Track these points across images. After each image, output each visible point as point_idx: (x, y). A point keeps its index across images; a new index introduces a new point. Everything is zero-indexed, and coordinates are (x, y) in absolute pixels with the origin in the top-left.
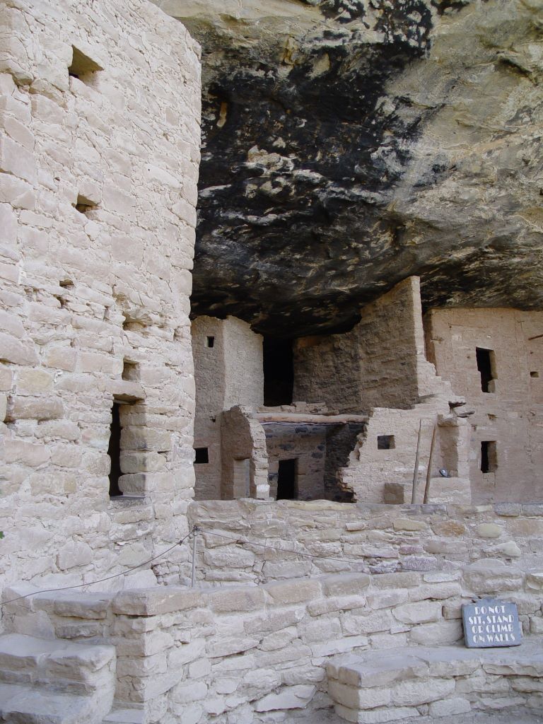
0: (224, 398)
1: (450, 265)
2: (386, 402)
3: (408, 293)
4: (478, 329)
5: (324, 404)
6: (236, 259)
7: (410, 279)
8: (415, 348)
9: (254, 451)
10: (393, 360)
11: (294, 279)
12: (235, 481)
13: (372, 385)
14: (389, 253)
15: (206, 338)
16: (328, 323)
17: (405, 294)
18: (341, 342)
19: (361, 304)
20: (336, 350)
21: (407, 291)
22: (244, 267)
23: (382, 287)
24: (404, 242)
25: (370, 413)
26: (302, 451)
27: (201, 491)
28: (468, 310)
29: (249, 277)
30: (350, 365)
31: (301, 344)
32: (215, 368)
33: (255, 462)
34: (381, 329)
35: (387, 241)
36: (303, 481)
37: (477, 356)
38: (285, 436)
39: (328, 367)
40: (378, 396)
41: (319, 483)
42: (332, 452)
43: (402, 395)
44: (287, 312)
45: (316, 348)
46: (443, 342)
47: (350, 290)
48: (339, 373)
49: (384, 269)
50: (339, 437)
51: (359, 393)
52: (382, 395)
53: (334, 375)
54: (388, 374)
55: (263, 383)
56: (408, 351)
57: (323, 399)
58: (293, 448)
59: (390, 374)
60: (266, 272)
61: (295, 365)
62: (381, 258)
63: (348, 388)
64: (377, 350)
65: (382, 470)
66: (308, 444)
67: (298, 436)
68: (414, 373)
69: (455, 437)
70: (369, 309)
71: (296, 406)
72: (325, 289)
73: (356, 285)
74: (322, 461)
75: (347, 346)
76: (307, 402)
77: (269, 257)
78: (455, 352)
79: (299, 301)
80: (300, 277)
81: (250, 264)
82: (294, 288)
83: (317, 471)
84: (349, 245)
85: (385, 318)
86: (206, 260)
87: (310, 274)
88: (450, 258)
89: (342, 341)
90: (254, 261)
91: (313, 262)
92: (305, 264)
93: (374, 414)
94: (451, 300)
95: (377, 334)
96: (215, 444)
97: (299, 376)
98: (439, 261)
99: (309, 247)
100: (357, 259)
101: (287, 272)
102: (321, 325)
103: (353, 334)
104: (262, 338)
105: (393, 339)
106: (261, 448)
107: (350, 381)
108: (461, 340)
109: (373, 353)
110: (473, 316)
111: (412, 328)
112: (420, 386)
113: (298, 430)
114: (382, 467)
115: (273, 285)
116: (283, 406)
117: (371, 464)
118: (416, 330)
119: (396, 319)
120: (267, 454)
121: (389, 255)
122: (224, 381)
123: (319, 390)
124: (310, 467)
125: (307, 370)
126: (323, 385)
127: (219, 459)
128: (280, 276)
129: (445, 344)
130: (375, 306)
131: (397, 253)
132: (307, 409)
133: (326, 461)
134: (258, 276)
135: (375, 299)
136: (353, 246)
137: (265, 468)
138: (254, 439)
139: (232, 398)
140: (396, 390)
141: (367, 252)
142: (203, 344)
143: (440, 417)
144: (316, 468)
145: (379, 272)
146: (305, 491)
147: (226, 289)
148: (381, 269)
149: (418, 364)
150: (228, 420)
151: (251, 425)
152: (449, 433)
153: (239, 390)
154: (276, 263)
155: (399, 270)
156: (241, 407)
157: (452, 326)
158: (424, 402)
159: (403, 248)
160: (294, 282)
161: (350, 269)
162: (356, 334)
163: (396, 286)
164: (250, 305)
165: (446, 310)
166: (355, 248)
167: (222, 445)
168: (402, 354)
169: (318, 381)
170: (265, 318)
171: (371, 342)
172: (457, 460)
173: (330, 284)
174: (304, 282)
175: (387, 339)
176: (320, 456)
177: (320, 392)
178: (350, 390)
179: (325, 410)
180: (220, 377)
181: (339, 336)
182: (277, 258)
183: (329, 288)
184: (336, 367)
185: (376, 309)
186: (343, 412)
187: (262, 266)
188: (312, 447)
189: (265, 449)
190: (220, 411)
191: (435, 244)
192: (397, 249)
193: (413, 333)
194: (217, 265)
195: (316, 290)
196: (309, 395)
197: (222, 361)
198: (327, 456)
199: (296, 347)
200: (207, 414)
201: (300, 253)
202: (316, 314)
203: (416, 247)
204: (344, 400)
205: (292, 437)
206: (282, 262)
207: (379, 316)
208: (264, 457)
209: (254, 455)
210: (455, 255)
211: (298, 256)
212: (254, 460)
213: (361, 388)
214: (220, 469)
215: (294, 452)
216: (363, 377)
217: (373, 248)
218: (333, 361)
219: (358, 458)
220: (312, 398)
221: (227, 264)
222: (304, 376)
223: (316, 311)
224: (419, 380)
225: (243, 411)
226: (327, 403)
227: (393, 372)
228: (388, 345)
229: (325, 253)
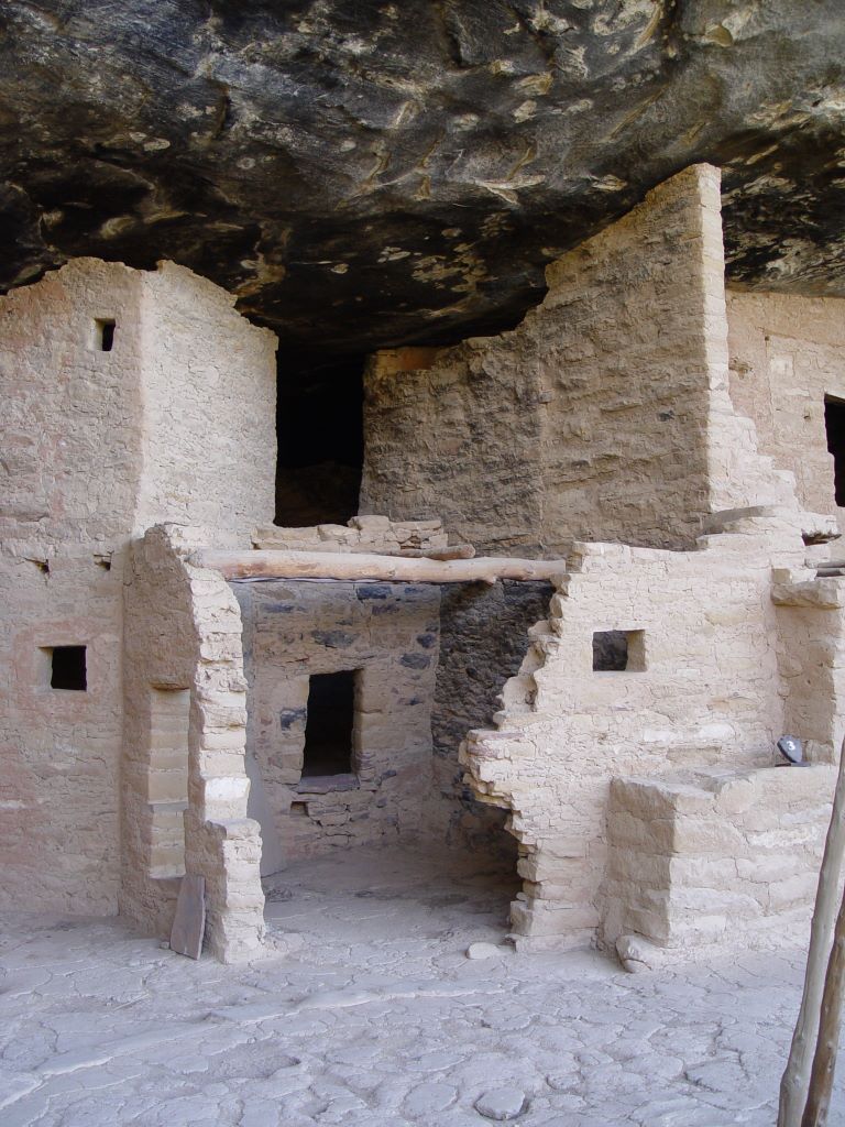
0: (134, 499)
1: (809, 139)
2: (610, 525)
3: (687, 211)
4: (829, 348)
5: (437, 523)
6: (139, 32)
7: (693, 173)
8: (705, 369)
9: (201, 669)
10: (636, 406)
11: (344, 134)
12: (154, 753)
13: (571, 474)
14: (647, 65)
15: (93, 323)
16: (457, 309)
17: (677, 216)
18: (490, 357)
19: (545, 252)
20: (473, 380)
21: (685, 207)
22: (173, 67)
23: (611, 196)
24: (697, 28)
25: (573, 560)
26: (374, 651)
27: (64, 773)
28: (809, 301)
29: (196, 113)
30: (510, 418)
31: (385, 365)
32: (114, 410)
33: (203, 706)
34: (603, 315)
35: (643, 18)
36: (375, 729)
37: (827, 415)
38: (328, 608)
39: (451, 424)
40: (586, 506)
41: (418, 733)
42: (456, 654)
43: (659, 507)
44: (335, 257)
45: (422, 376)
46: (750, 375)
47: (521, 194)
48: (480, 442)
49: (625, 127)
50: (474, 615)
51: (535, 497)
52: (599, 503)
53: (467, 445)
54: (617, 444)
55: (273, 464)
56: (683, 380)
57: (436, 509)
58: (351, 642)
59: (627, 445)
60: (251, 97)
61: (368, 421)
62: (621, 83)
63: (505, 482)
64: (591, 376)
65: (603, 737)
66: (390, 630)
67: (365, 608)
68: (699, 443)
69: (828, 640)
70: (569, 263)
71: (359, 528)
72: (445, 183)
73: (538, 179)
74: (429, 675)
75: (505, 367)
76: (394, 517)
77: (259, 37)
78: (778, 401)
79: (367, 220)
80: (367, 129)
81: (194, 59)
82: (349, 169)
83: (413, 703)
84: (524, 17)
85: (615, 287)
86: (28, 21)
87: (398, 119)
88: (816, 111)
89: (490, 355)
90: (206, 47)
91: (405, 74)
92: (381, 80)
93: (587, 562)
94: (779, 263)
95: (589, 333)
96: (108, 637)
97: (378, 450)
98: (783, 117)
99: (392, 11)
100: (546, 77)
101: (322, 105)
102: (437, 313)
103: (521, 336)
104: (274, 343)
105: (636, 346)
106: (226, 661)
107: (510, 462)
108: (790, 373)
109: (576, 386)
110: (820, 317)
111: (696, 312)
112: (716, 481)
113: (364, 594)
114: (604, 729)
115: (280, 151)
116: (325, 527)
117: (569, 719)
118: (709, 319)
119: (647, 289)
120: (244, 682)
121: (644, 73)
122: (136, 451)
123: (427, 487)
124: (395, 691)
125: (397, 432)
126: (436, 473)
127: (114, 681)
128: (301, 119)
129: (755, 380)
130: (586, 254)
131: (670, 66)
132: (391, 535)
133: (439, 676)
134: (227, 116)
135: (587, 236)
136: (536, 24)
137: (235, 726)
138: (204, 631)
139: (163, 501)
140: (642, 492)
141: (579, 53)
142: (83, 341)
143: (778, 576)
144: (411, 695)
145: (606, 140)
146: (380, 756)
147: (129, 156)
148: (615, 129)
149: (712, 417)
150: (139, 568)
151: (196, 588)
152: (808, 625)
153: (188, 478)
154: (285, 66)
155: (667, 139)
156: (170, 530)
157: (771, 337)
158: (733, 530)
159: (690, 51)
160: (349, 145)
161: (523, 113)
162: (530, 334)
163: (650, 195)
164: (223, 227)
165: (760, 295)
166: (543, 34)
167: (124, 641)
168: (663, 388)
169: (425, 462)
170: (275, 279)
171: (573, 356)
172: (832, 710)
173: (462, 165)
174: (379, 147)
175: (619, 347)
176: (423, 663)
177: (428, 492)
178: (510, 489)
179: (440, 542)
180: (127, 436)
181: (483, 341)
182: (288, 44)
183: (457, 178)
184: (472, 426)
185: (588, 263)
186: (486, 548)
187: (238, 73)
188: (403, 639)
189: (240, 662)
190: (122, 539)
191: (786, 51)
192: (672, 53)
193: (700, 325)
194: (71, 45)
195: (420, 183)
196: (400, 499)
197: (134, 391)
198: (443, 662)
199: (372, 374)
200: (87, 545)
201: (365, 35)
202: (422, 276)
203: (731, 52)
204: (492, 513)
205: (348, 611)
206: (302, 63)
207: (600, 283)
208: (234, 688)
209: (201, 683)
210: (830, 104)
211: (357, 47)
212: (200, 698)
213: (538, 482)
214: (119, 710)
215: (351, 651)
216: (547, 452)
217: (602, 39)
218: (466, 409)
219: (531, 702)
220: (407, 506)
221: (109, 49)
222: (390, 449)
223: (421, 264)
224: (713, 465)
225: (175, 543)
226: (445, 522)
227: (633, 440)
228: (622, 364)
229: (444, 44)
